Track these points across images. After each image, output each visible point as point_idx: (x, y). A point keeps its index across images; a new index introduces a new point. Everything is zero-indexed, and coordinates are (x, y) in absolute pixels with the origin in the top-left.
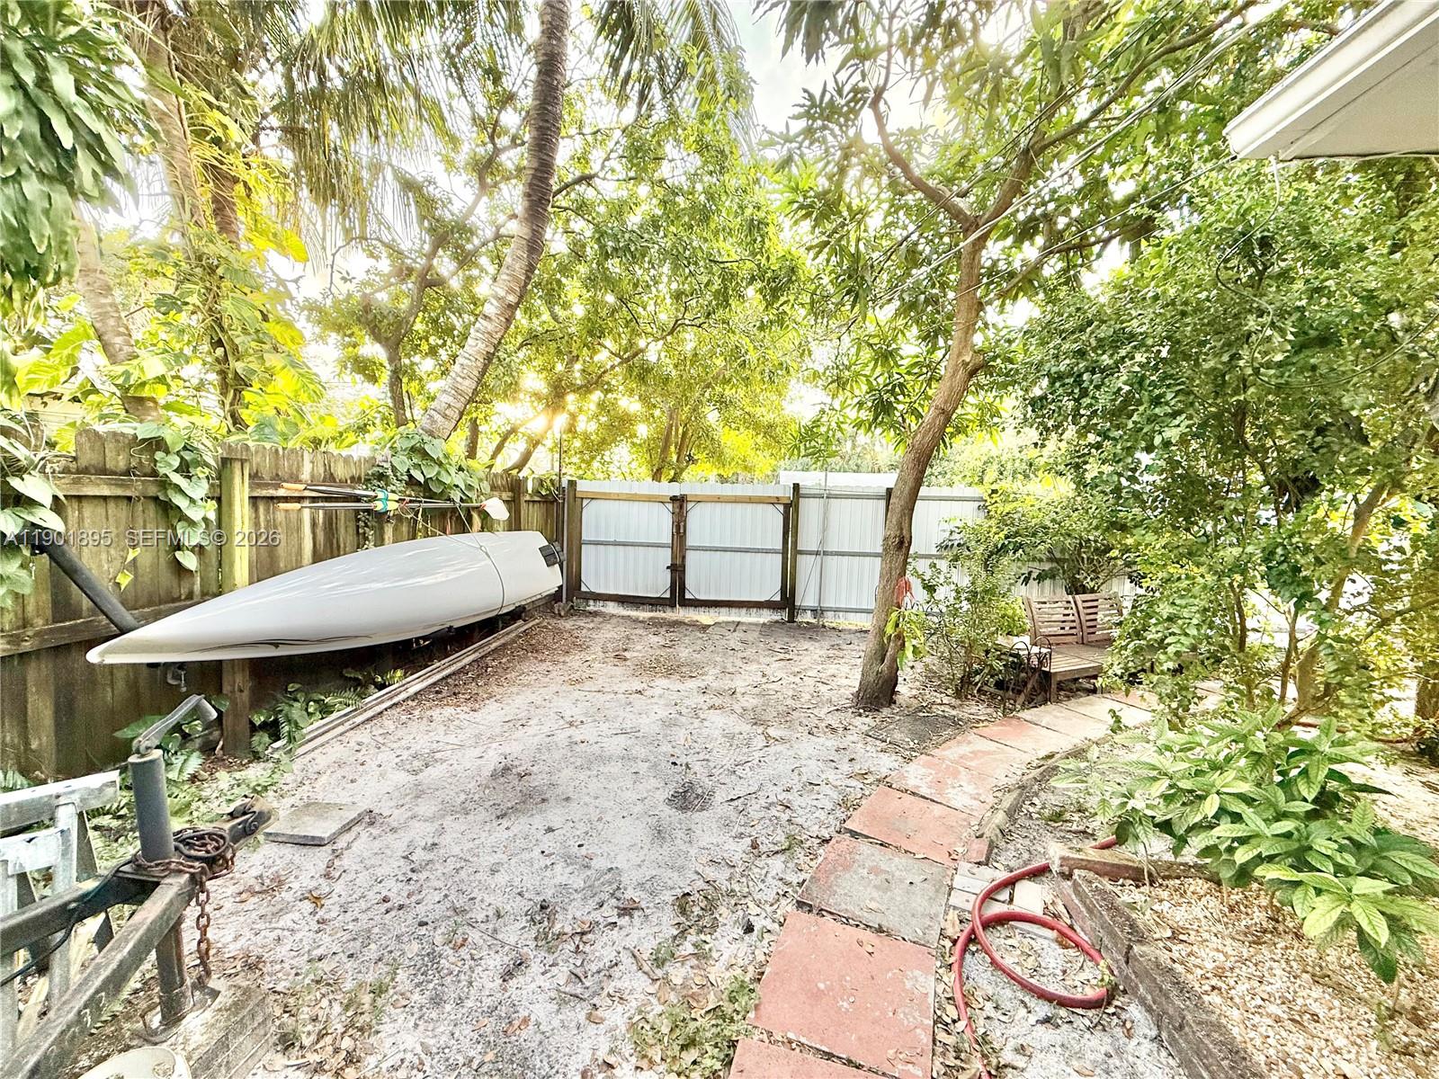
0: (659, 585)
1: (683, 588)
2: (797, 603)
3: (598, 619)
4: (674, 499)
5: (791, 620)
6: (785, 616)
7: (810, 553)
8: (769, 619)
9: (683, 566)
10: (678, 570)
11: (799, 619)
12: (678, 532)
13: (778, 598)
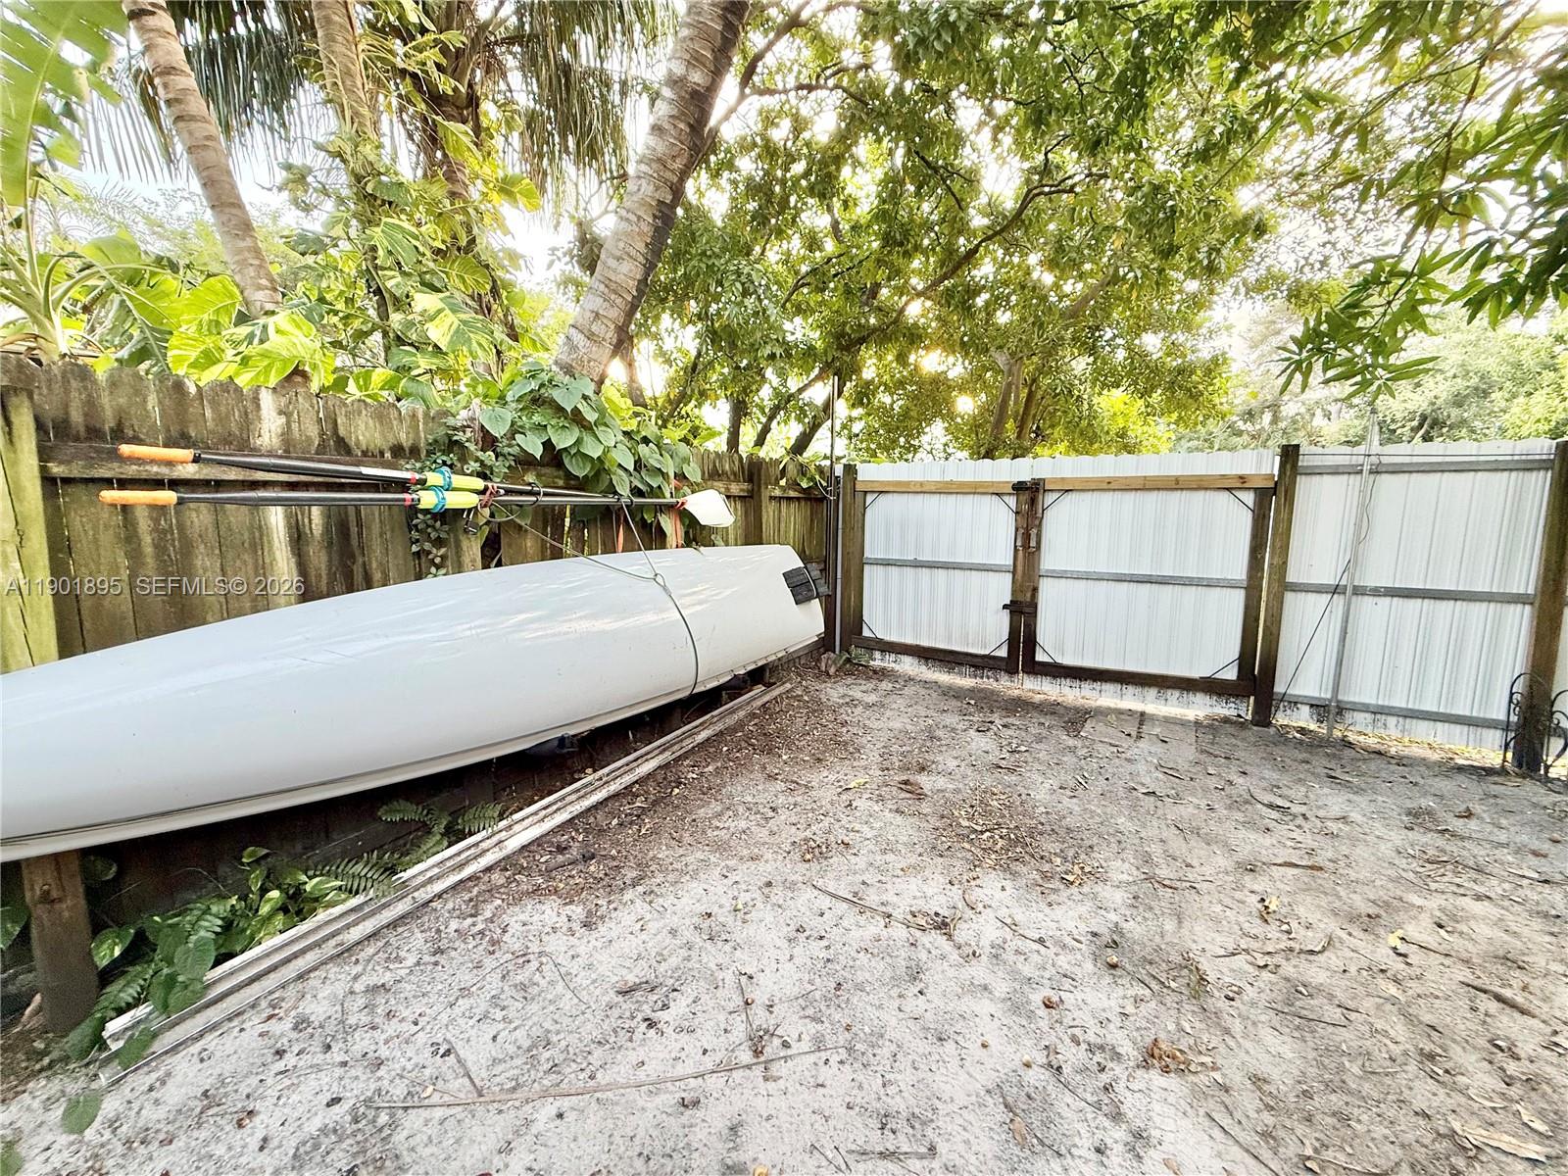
0: (991, 634)
1: (1031, 643)
2: (1279, 688)
3: (886, 685)
4: (1019, 487)
5: (1263, 717)
6: (1246, 709)
7: (1319, 589)
8: (1209, 711)
9: (1034, 605)
10: (1022, 610)
11: (1281, 719)
12: (1026, 546)
13: (1231, 674)
